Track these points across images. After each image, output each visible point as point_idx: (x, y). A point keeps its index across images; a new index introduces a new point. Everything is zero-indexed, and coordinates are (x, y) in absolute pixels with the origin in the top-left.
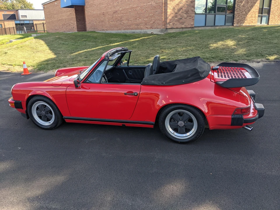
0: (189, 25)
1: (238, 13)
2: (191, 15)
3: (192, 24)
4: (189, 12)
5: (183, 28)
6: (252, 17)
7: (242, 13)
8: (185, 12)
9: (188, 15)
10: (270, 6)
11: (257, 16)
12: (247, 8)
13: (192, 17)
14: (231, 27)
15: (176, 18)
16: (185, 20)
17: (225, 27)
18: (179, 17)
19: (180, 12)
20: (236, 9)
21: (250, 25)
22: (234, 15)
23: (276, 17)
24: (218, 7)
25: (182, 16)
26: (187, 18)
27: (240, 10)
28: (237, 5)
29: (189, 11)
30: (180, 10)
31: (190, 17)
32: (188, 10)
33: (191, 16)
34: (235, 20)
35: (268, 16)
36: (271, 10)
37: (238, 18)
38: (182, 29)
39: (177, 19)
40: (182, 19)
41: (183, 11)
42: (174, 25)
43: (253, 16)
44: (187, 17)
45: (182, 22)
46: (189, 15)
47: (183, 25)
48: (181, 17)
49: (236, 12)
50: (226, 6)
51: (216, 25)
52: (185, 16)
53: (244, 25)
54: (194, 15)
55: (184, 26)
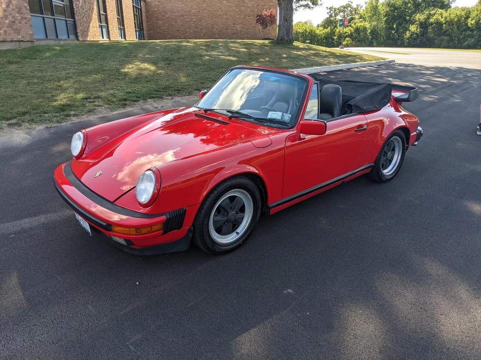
0: (27, 34)
1: (79, 19)
2: (26, 16)
3: (31, 34)
4: (22, 11)
5: (20, 41)
6: (93, 27)
7: (82, 19)
8: (17, 10)
9: (21, 15)
10: (105, 11)
11: (98, 25)
12: (86, 11)
13: (29, 21)
14: (76, 42)
15: (7, 19)
16: (19, 25)
17: (70, 42)
18: (10, 18)
19: (10, 9)
20: (75, 11)
21: (95, 40)
22: (75, 22)
23: (115, 29)
24: (55, 5)
25: (13, 17)
26: (22, 23)
27: (79, 13)
28: (76, 6)
29: (22, 9)
30: (9, 4)
31: (25, 20)
32: (20, 6)
33: (25, 18)
34: (78, 31)
35: (106, 27)
36: (108, 17)
37: (81, 28)
38: (18, 43)
39: (7, 21)
40: (14, 22)
41: (14, 7)
42: (6, 34)
43: (95, 25)
44: (21, 20)
45: (17, 29)
46: (23, 16)
47: (19, 35)
48: (13, 20)
49: (76, 17)
50: (63, 5)
51: (59, 38)
52: (18, 16)
53: (88, 40)
54: (30, 16)
55: (20, 37)
